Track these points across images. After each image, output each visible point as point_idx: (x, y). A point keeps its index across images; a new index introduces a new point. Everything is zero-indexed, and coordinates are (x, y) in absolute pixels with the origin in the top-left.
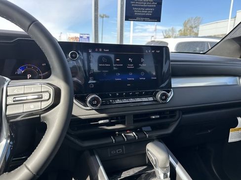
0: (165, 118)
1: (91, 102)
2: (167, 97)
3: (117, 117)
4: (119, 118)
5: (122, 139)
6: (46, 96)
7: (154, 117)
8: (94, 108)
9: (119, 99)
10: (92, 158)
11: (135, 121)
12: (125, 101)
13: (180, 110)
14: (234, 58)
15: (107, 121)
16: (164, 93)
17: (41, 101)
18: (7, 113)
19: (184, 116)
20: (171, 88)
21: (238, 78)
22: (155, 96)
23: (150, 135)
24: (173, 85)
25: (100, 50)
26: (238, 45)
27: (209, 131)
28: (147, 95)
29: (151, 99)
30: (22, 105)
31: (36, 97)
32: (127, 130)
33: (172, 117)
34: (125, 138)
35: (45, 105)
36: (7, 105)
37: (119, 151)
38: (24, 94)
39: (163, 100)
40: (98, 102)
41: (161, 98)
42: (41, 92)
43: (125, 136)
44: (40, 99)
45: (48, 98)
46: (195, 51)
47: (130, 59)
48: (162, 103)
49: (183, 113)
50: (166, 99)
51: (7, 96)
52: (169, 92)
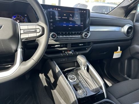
0: (85, 45)
1: (52, 36)
2: (87, 35)
3: (63, 44)
4: (64, 45)
5: (65, 54)
6: (38, 31)
7: (80, 45)
8: (53, 39)
9: (65, 36)
10: (52, 62)
11: (72, 47)
12: (68, 36)
13: (92, 42)
14: (121, 17)
15: (59, 46)
16: (86, 33)
17: (36, 33)
18: (21, 37)
19: (94, 45)
20: (89, 31)
21: (121, 28)
22: (82, 35)
23: (78, 53)
24: (91, 30)
25: (56, 9)
26: (124, 11)
27: (105, 53)
28: (78, 34)
29: (80, 36)
30: (28, 34)
31: (34, 31)
32: (68, 51)
33: (88, 45)
34: (67, 54)
35: (38, 34)
36: (21, 34)
37: (64, 60)
38: (28, 29)
39: (85, 37)
40: (55, 36)
41: (85, 36)
42: (36, 29)
43: (67, 53)
44: (35, 32)
45: (39, 31)
46: (102, 12)
47: (71, 15)
48: (85, 38)
49: (94, 44)
50: (87, 36)
51: (20, 30)
52: (88, 33)
